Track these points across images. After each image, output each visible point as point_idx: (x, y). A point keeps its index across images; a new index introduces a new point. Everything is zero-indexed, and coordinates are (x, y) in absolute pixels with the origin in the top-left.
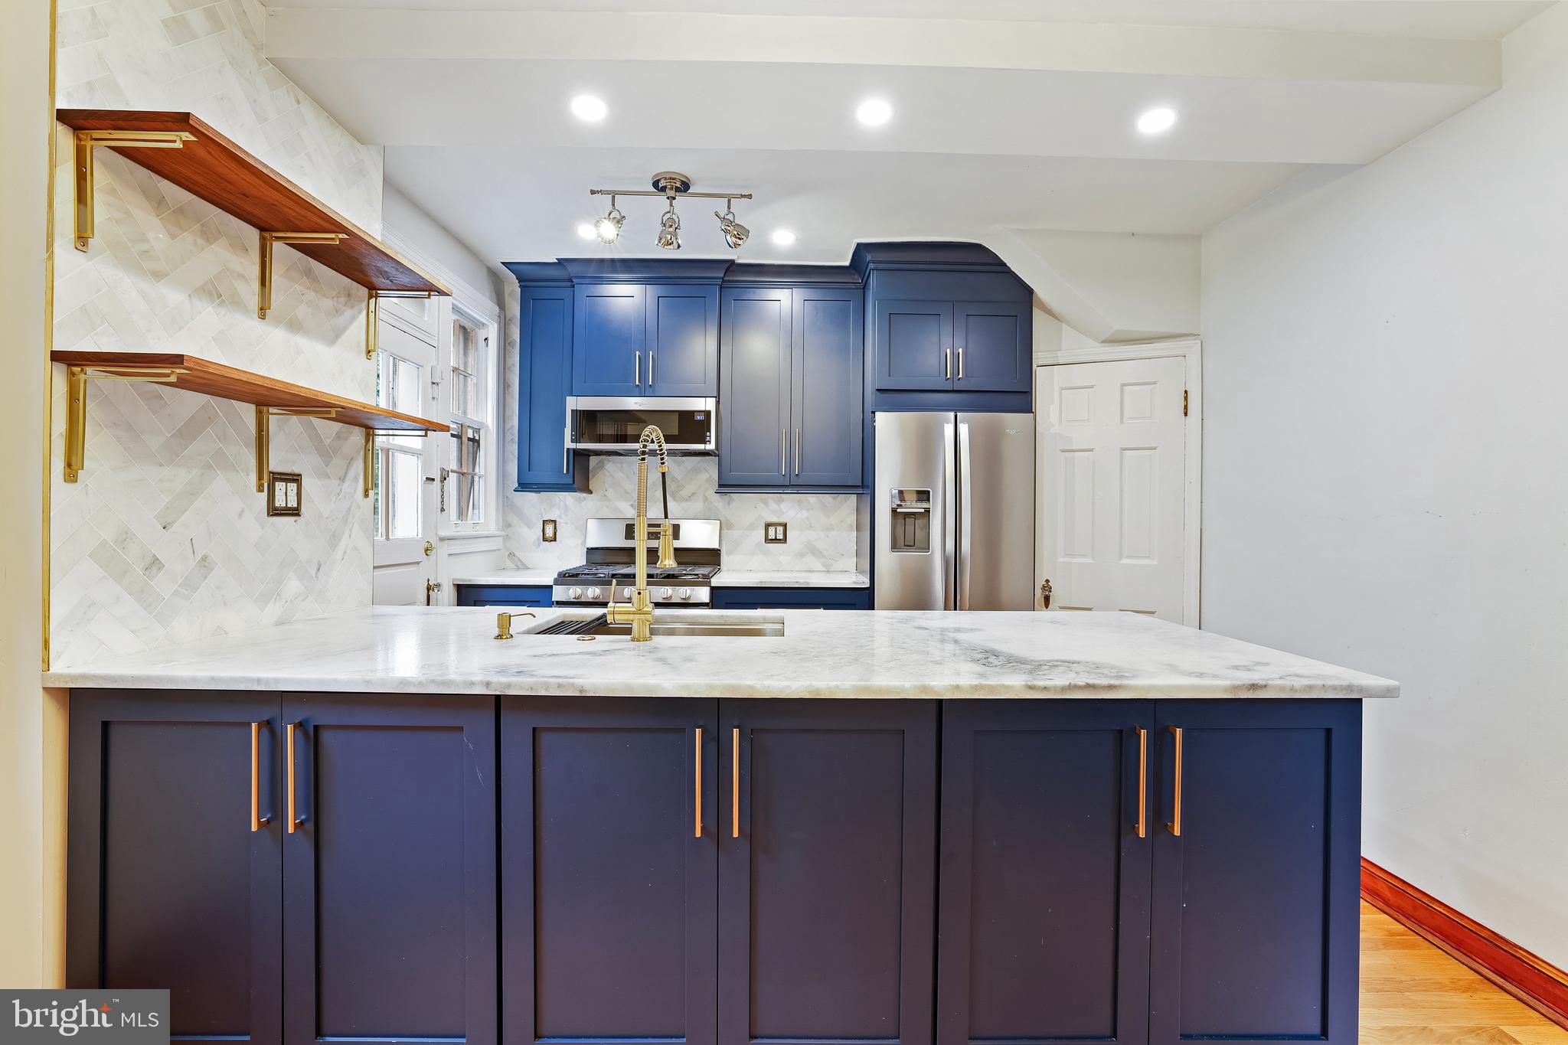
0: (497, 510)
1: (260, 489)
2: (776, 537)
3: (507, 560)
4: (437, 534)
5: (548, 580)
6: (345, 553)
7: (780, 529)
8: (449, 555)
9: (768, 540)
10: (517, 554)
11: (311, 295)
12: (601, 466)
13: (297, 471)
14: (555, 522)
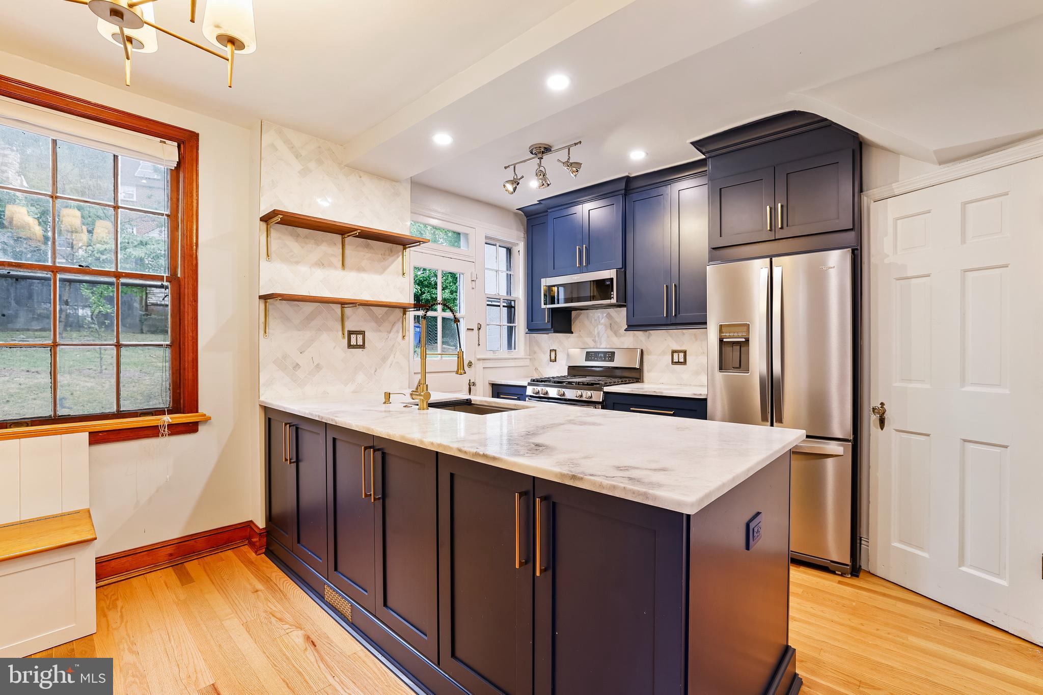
0: (525, 344)
1: (344, 337)
2: (679, 360)
3: (535, 372)
4: (475, 357)
5: (525, 383)
6: (391, 365)
7: (682, 355)
8: (484, 368)
9: (673, 363)
10: (539, 369)
11: (369, 255)
12: (577, 316)
13: (362, 330)
14: (555, 350)
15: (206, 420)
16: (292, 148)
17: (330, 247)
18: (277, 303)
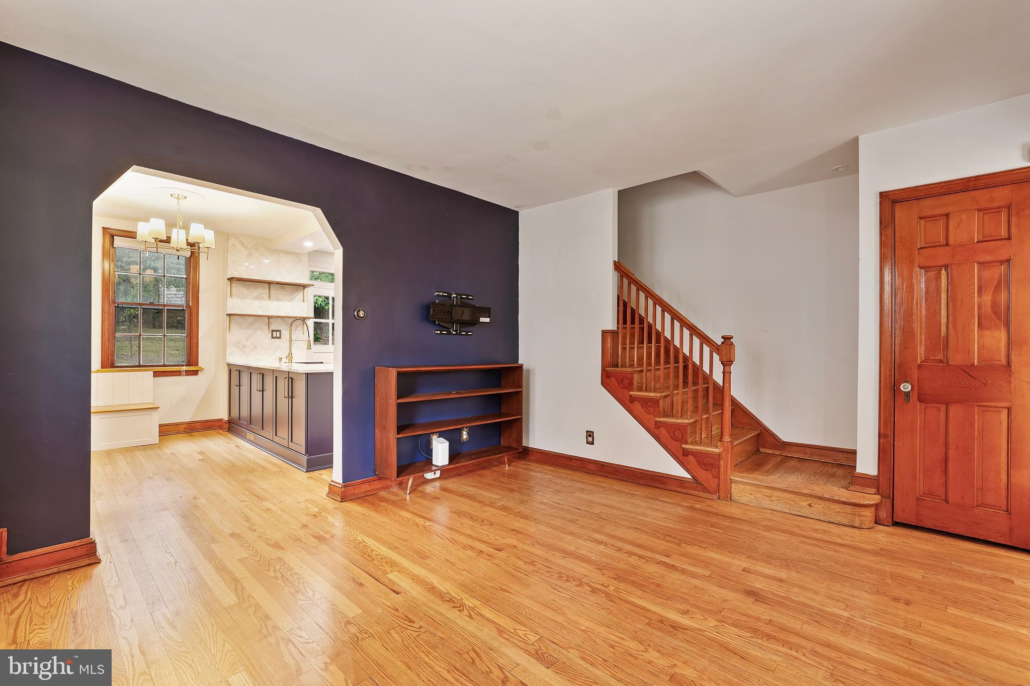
1: (269, 333)
11: (284, 293)
13: (280, 329)
15: (202, 369)
16: (243, 244)
17: (263, 291)
18: (235, 317)
